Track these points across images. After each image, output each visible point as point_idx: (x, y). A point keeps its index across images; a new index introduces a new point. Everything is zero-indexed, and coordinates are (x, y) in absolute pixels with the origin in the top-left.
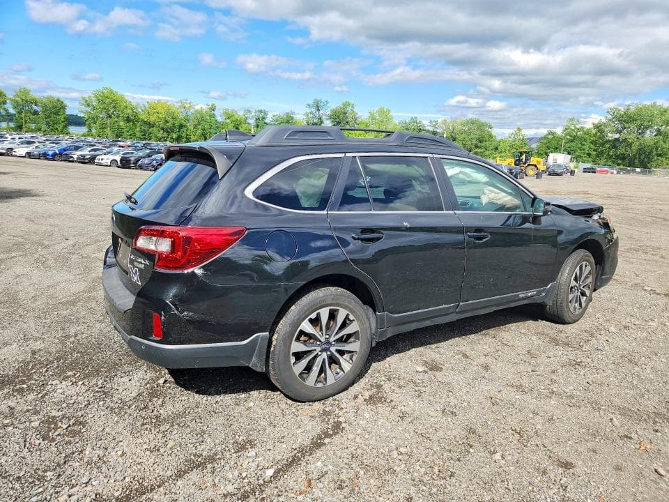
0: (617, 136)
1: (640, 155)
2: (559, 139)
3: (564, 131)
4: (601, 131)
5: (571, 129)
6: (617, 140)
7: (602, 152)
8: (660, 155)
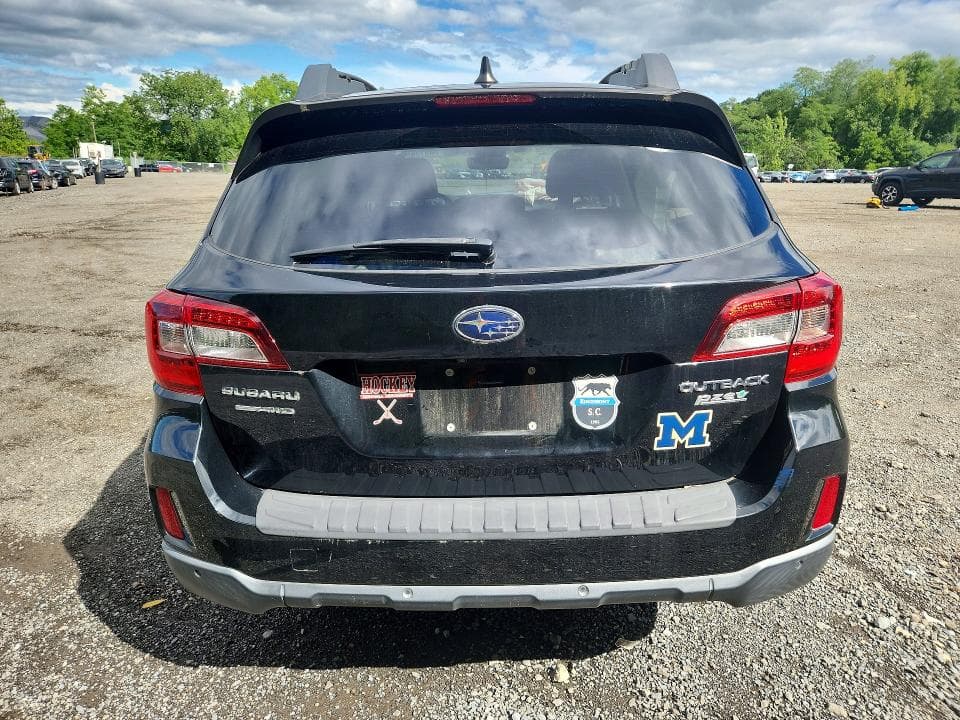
0: (164, 117)
1: (202, 145)
2: (79, 119)
3: (85, 106)
4: (141, 110)
5: (95, 104)
6: (165, 123)
7: (150, 141)
8: (225, 145)
